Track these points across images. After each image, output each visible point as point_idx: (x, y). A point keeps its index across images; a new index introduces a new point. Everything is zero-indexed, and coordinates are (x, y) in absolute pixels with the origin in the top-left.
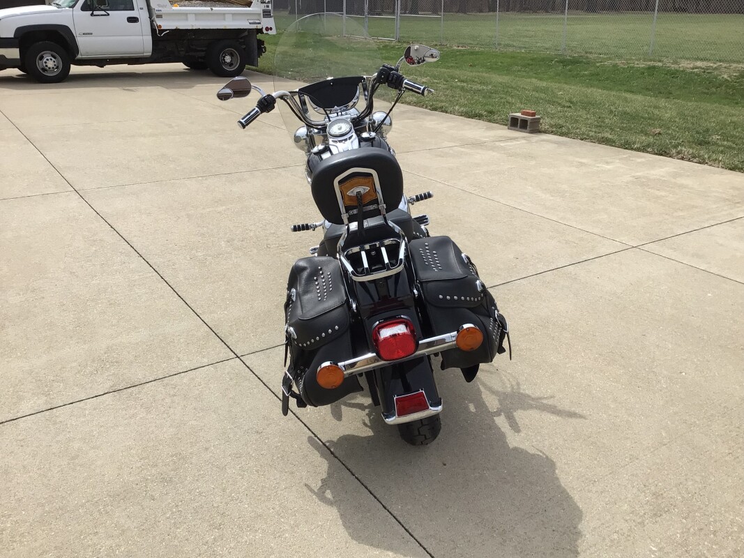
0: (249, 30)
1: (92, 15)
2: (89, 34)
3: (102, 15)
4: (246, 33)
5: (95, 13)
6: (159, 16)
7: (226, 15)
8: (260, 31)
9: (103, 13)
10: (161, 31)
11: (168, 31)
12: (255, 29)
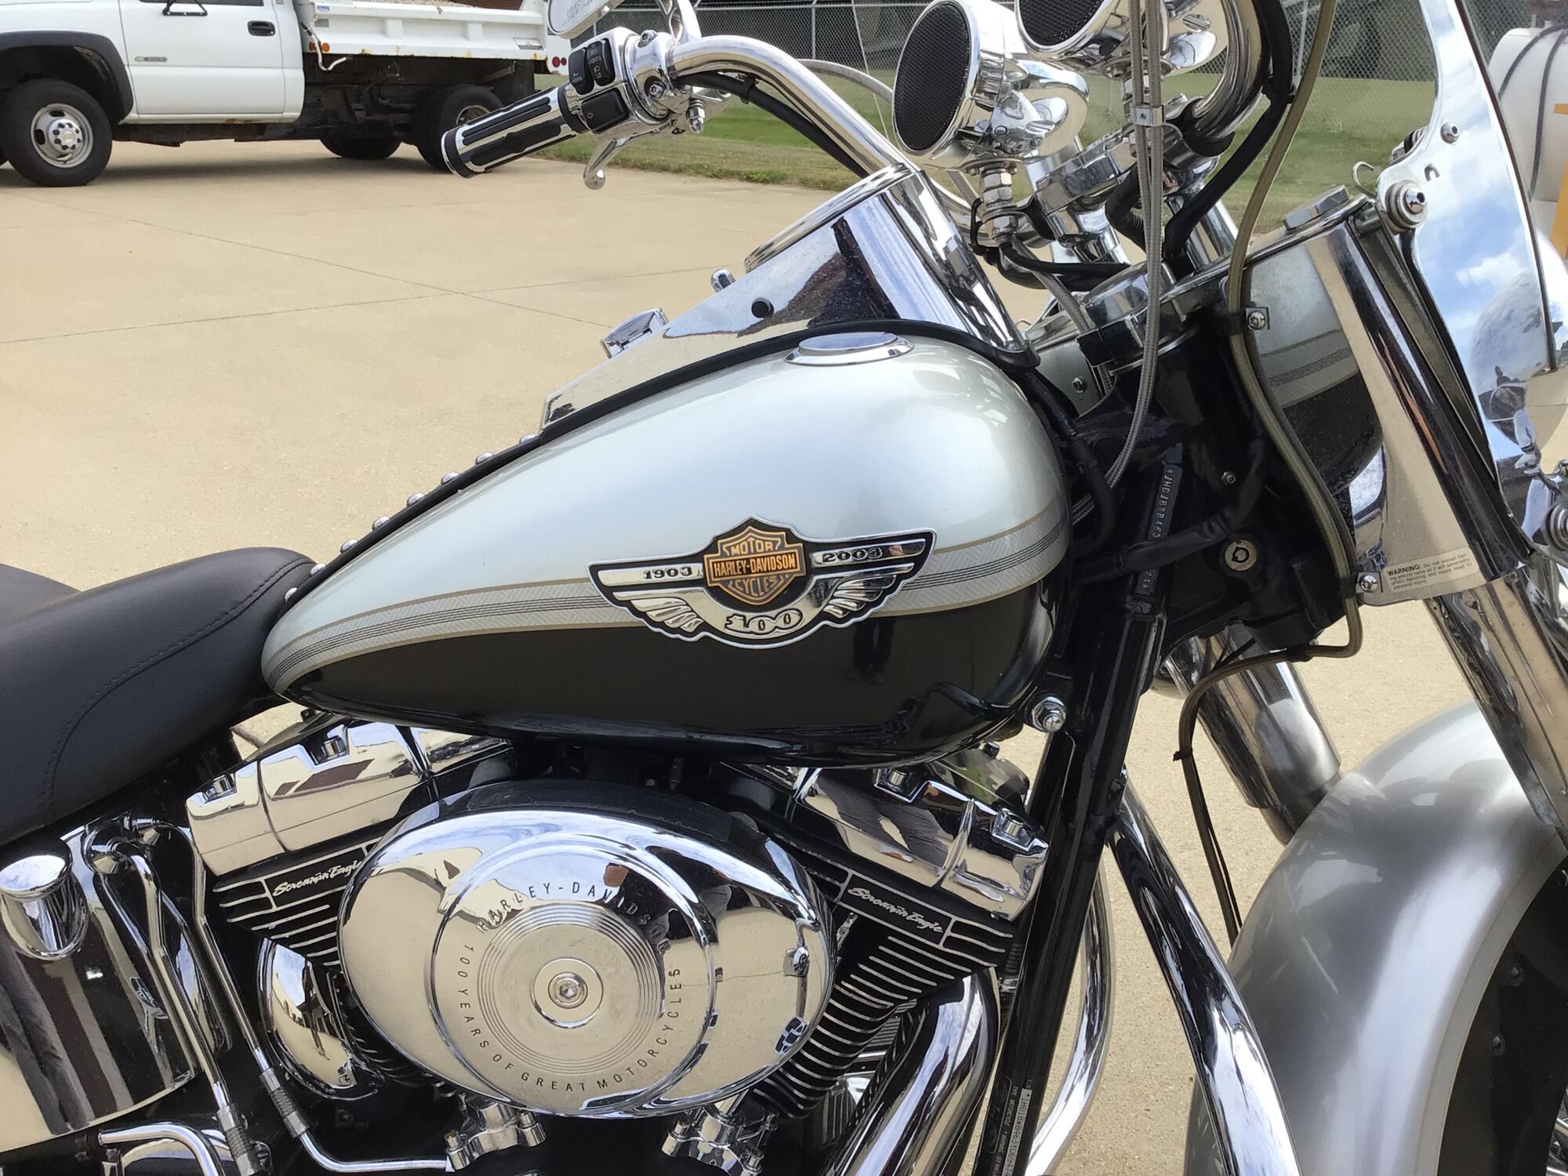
0: (519, 64)
1: (165, 12)
2: (158, 59)
3: (189, 14)
4: (510, 70)
5: (175, 8)
6: (322, 22)
7: (471, 26)
8: (540, 66)
9: (195, 8)
10: (329, 58)
11: (344, 59)
12: (532, 60)
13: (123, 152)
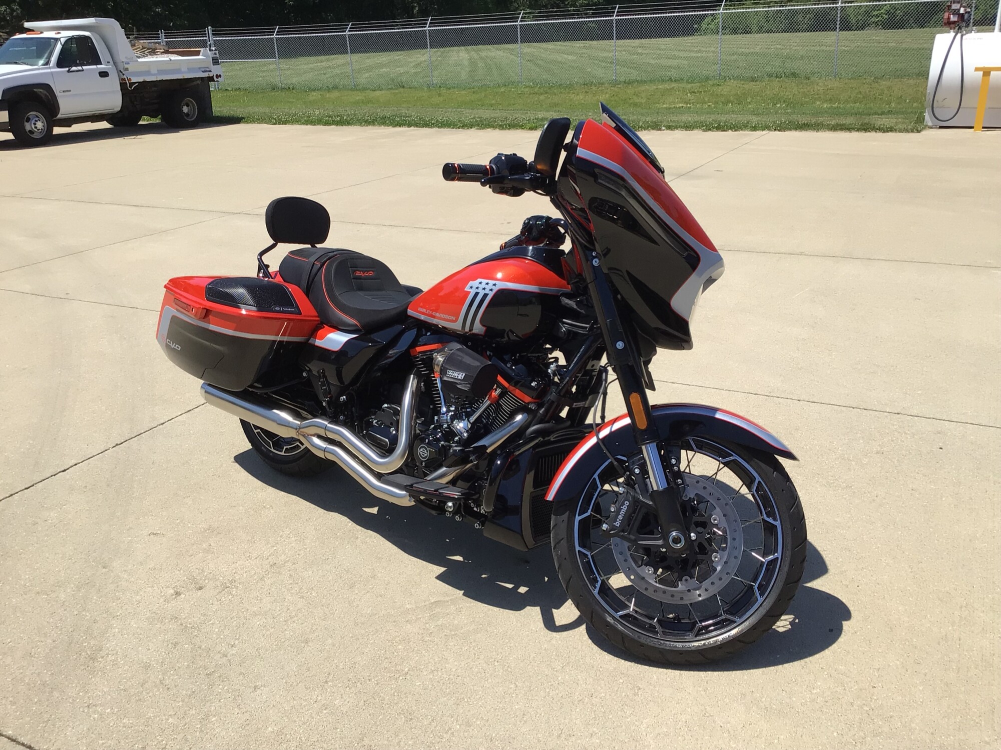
0: (202, 79)
1: (69, 71)
2: (67, 91)
3: (77, 71)
5: (74, 68)
6: (126, 69)
7: (182, 65)
8: (211, 79)
9: (80, 68)
10: (131, 84)
11: (137, 84)
12: (207, 77)
13: (57, 130)
